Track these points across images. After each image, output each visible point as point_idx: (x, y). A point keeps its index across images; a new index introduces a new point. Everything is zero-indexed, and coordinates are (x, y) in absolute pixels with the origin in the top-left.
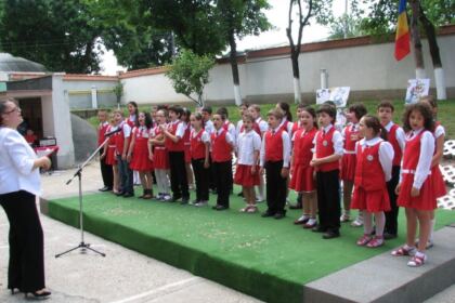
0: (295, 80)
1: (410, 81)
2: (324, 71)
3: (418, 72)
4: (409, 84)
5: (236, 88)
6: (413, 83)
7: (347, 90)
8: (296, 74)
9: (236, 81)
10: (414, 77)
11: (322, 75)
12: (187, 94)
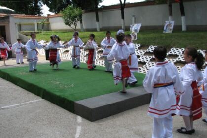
0: (122, 20)
1: (166, 22)
2: (134, 16)
3: (170, 18)
4: (166, 23)
5: (97, 23)
6: (167, 22)
7: (140, 25)
8: (123, 17)
9: (97, 20)
10: (168, 20)
11: (133, 18)
12: (70, 25)
